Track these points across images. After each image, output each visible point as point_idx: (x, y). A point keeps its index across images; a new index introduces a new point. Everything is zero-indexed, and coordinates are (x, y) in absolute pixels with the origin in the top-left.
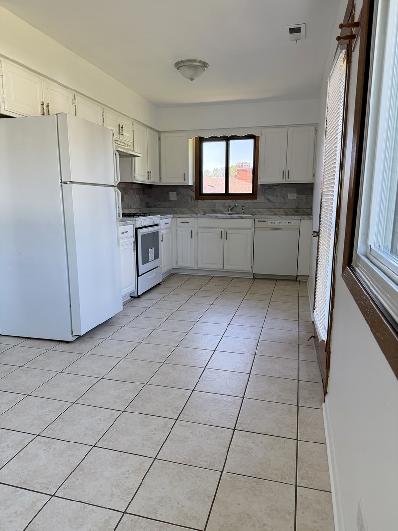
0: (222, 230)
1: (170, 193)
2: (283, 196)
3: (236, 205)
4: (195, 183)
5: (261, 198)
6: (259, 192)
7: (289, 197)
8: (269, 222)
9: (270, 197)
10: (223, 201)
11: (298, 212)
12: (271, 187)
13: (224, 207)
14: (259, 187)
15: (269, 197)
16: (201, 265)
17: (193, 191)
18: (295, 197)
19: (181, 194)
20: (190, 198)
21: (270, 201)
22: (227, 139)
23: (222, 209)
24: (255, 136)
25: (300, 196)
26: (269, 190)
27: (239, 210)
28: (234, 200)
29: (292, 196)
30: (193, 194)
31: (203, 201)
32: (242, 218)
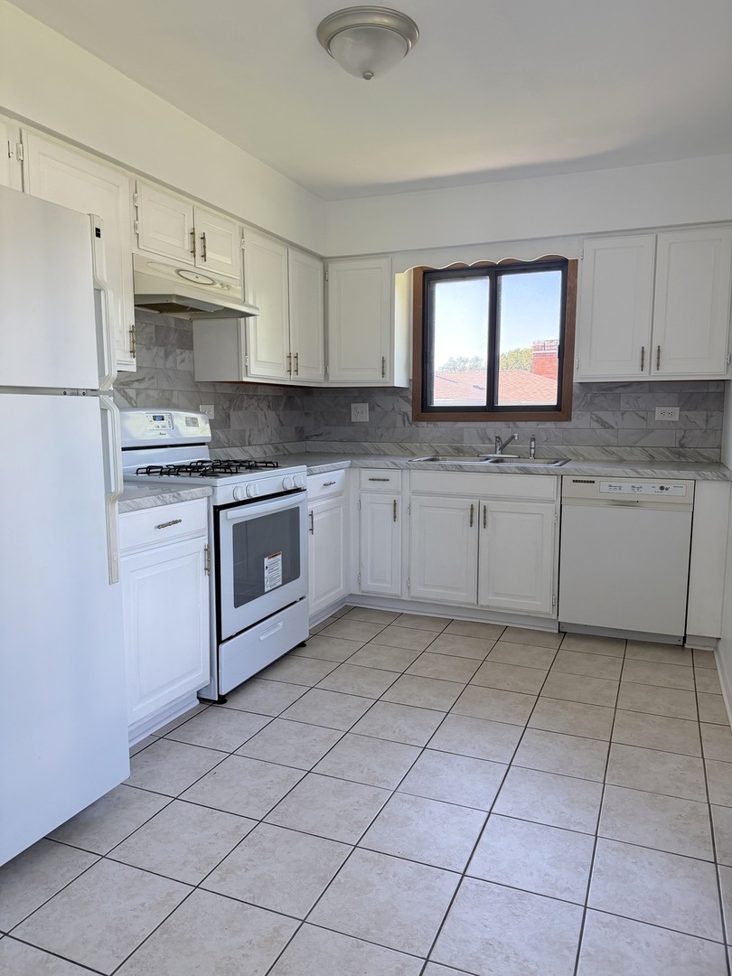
0: (475, 502)
1: (353, 405)
2: (642, 414)
3: (513, 437)
4: (413, 381)
5: (581, 420)
6: (575, 403)
7: (658, 416)
8: (603, 485)
9: (607, 416)
10: (483, 425)
11: (684, 456)
12: (610, 389)
13: (485, 439)
14: (575, 390)
15: (602, 414)
16: (419, 591)
17: (407, 401)
18: (676, 418)
19: (379, 409)
20: (399, 418)
21: (605, 425)
22: (494, 272)
23: (478, 445)
24: (566, 261)
25: (691, 415)
26: (602, 398)
27: (523, 447)
28: (511, 424)
29: (668, 413)
30: (408, 408)
31: (431, 425)
32: (527, 472)
